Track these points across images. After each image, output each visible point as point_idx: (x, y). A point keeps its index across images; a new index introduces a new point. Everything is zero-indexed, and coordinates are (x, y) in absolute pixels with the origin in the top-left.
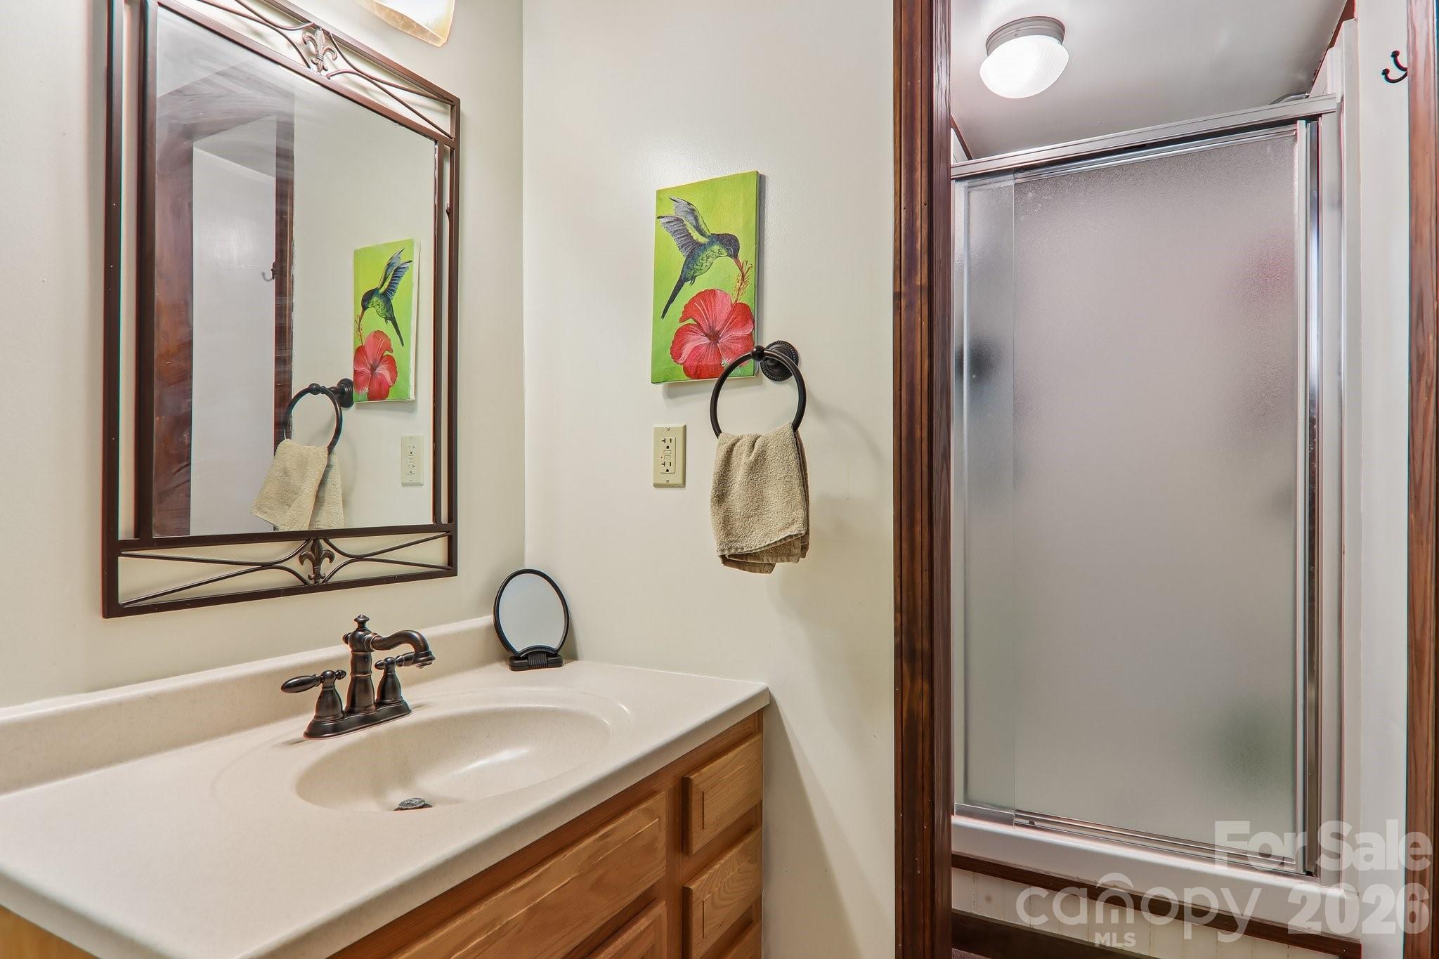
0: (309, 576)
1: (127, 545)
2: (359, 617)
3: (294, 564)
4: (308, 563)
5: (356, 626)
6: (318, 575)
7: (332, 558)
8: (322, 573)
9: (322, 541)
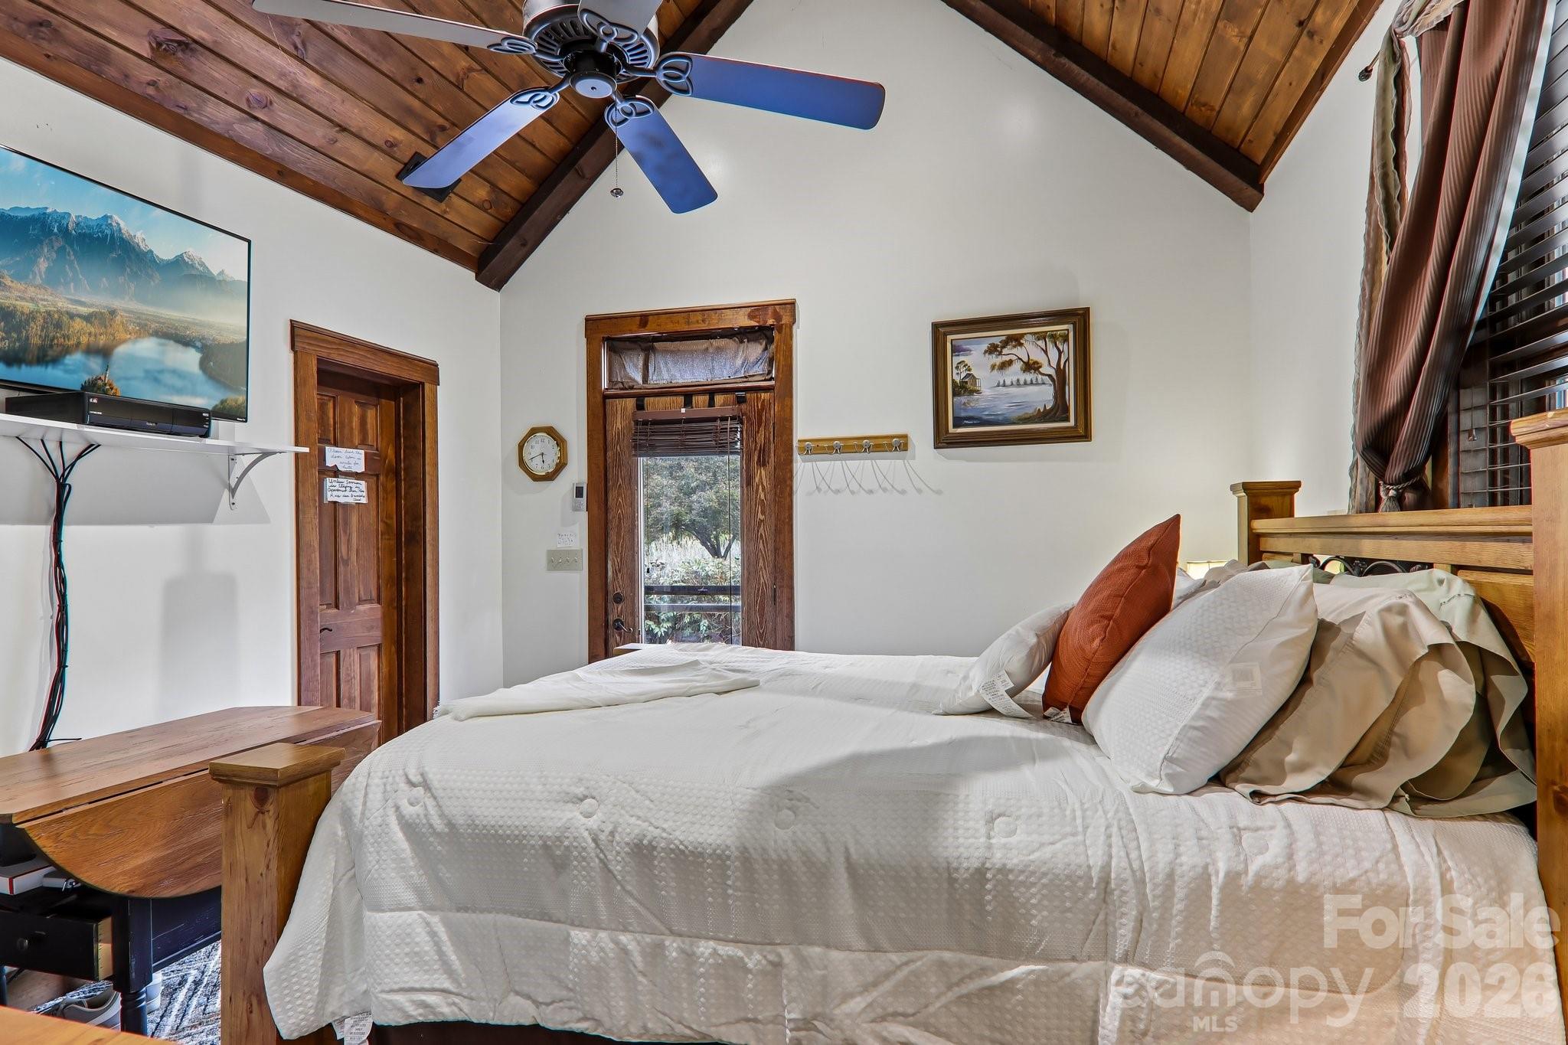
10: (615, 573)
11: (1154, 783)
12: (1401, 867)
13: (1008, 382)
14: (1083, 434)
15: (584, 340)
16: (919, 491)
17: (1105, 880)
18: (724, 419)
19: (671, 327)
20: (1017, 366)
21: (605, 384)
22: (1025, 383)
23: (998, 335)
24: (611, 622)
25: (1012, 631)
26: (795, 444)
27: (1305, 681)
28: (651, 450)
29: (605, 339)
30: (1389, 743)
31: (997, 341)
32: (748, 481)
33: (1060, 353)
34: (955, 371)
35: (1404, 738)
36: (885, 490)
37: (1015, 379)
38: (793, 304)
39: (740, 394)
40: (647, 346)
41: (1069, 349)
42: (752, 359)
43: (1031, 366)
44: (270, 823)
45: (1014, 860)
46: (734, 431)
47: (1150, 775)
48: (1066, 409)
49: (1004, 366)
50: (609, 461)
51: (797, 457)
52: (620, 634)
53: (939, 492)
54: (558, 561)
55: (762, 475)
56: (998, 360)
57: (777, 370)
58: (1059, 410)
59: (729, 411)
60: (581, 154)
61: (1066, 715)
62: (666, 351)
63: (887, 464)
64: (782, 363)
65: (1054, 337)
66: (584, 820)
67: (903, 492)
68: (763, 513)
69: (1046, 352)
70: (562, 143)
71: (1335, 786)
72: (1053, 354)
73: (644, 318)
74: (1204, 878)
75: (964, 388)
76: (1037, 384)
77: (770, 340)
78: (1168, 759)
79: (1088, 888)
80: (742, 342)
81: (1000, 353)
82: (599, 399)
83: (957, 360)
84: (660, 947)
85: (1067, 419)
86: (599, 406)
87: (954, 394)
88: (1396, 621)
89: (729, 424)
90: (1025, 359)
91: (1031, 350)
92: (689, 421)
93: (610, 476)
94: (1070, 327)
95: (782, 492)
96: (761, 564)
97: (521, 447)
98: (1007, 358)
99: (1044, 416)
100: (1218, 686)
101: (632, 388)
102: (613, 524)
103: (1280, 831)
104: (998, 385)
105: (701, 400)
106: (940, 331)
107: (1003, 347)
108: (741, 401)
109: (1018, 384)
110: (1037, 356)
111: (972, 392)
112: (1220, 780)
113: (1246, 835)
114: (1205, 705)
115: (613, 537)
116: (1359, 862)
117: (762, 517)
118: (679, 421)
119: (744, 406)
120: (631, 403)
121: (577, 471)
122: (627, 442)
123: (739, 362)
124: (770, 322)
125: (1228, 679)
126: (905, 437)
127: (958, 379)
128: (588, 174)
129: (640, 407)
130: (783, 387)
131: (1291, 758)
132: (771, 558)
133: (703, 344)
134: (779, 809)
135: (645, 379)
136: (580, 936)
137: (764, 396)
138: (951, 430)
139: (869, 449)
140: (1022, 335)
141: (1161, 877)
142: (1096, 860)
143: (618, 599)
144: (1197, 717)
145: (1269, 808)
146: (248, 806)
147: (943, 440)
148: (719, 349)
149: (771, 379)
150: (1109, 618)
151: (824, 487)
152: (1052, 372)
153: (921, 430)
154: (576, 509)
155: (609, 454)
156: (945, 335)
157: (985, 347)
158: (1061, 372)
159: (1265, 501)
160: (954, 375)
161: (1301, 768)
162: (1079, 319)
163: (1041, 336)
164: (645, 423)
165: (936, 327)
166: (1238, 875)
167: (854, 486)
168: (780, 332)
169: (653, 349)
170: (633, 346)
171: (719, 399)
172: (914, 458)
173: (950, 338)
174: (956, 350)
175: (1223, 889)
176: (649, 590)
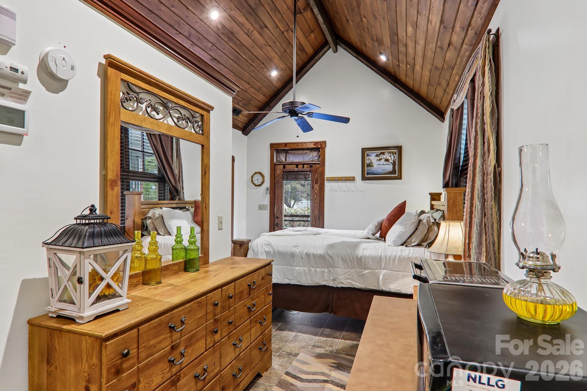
10: (277, 211)
11: (391, 245)
12: (425, 255)
13: (381, 164)
14: (400, 178)
15: (270, 150)
16: (358, 191)
17: (381, 257)
18: (307, 171)
19: (293, 147)
20: (383, 160)
21: (275, 161)
22: (385, 164)
23: (378, 152)
24: (275, 224)
25: (373, 223)
26: (325, 178)
27: (417, 229)
28: (287, 179)
29: (275, 150)
30: (428, 238)
31: (378, 153)
32: (313, 187)
33: (394, 157)
34: (367, 161)
35: (429, 237)
36: (348, 191)
37: (383, 163)
38: (325, 142)
39: (311, 165)
40: (286, 152)
41: (396, 156)
42: (314, 156)
43: (387, 160)
44: (242, 250)
45: (367, 255)
46: (309, 175)
47: (391, 244)
48: (396, 171)
49: (380, 160)
50: (276, 181)
51: (326, 182)
52: (278, 227)
53: (363, 192)
54: (261, 207)
55: (316, 186)
56: (379, 158)
57: (321, 159)
58: (394, 172)
59: (308, 169)
60: (271, 103)
61: (383, 239)
62: (291, 153)
63: (349, 184)
64: (322, 157)
65: (393, 153)
66: (297, 250)
67: (353, 191)
68: (316, 196)
69: (391, 157)
70: (267, 100)
71: (419, 245)
72: (392, 157)
73: (286, 144)
74: (396, 257)
75: (369, 165)
76: (388, 165)
77: (319, 151)
78: (394, 241)
79: (378, 258)
80: (312, 151)
81: (379, 157)
82: (273, 165)
83: (368, 158)
84: (311, 269)
85: (396, 174)
86: (273, 167)
87: (367, 167)
88: (428, 219)
89: (308, 173)
90: (385, 158)
91: (387, 156)
92: (297, 172)
93: (276, 185)
94: (397, 150)
95: (322, 190)
96: (316, 209)
97: (252, 177)
98: (381, 158)
99: (390, 173)
100: (402, 229)
101: (282, 162)
102: (276, 198)
103: (408, 250)
104: (378, 165)
105: (300, 166)
106: (364, 150)
107: (380, 155)
108: (311, 167)
109: (384, 165)
110: (388, 158)
111: (372, 166)
112: (402, 245)
113: (403, 251)
114: (400, 232)
115: (276, 201)
116: (419, 254)
117: (316, 197)
118: (295, 172)
119: (312, 168)
120: (282, 166)
121: (267, 184)
122: (281, 176)
123: (311, 156)
124: (319, 146)
125: (403, 228)
126: (354, 177)
127: (368, 163)
128: (272, 107)
129: (284, 167)
130: (322, 163)
131: (413, 241)
132: (318, 208)
133: (301, 152)
134: (330, 248)
135: (286, 160)
136: (297, 268)
137: (317, 165)
138: (366, 176)
139: (345, 180)
140: (385, 152)
141: (389, 257)
142: (379, 254)
143: (277, 218)
144: (398, 234)
145: (408, 248)
146: (238, 247)
147: (364, 178)
148: (306, 153)
149: (319, 161)
150: (390, 220)
151: (333, 190)
152: (392, 162)
153: (358, 175)
154: (267, 194)
155: (276, 180)
156: (365, 151)
157: (375, 155)
158: (394, 162)
159: (434, 197)
160: (367, 162)
161: (414, 242)
162: (399, 148)
163: (390, 153)
164: (286, 172)
165: (363, 149)
166: (401, 256)
167: (340, 190)
168: (322, 149)
169: (288, 152)
170: (283, 151)
171: (305, 166)
172: (356, 183)
173: (366, 152)
174: (368, 155)
175: (398, 258)
176: (285, 216)
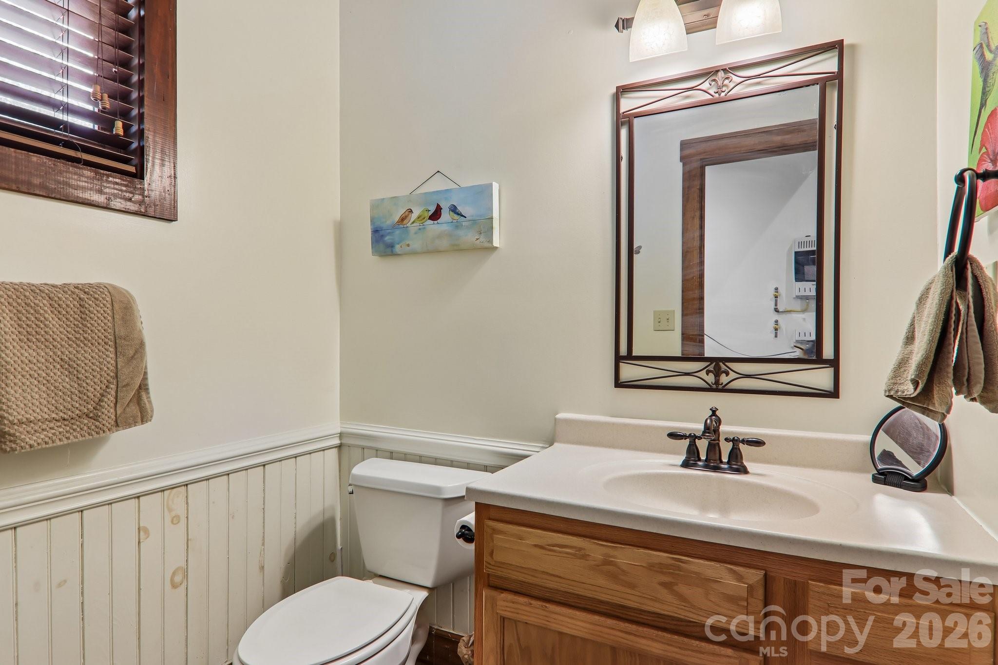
0: (712, 382)
1: (624, 358)
2: (712, 408)
3: (703, 374)
4: (711, 375)
5: (710, 413)
6: (717, 382)
7: (727, 374)
8: (721, 382)
9: (721, 364)
